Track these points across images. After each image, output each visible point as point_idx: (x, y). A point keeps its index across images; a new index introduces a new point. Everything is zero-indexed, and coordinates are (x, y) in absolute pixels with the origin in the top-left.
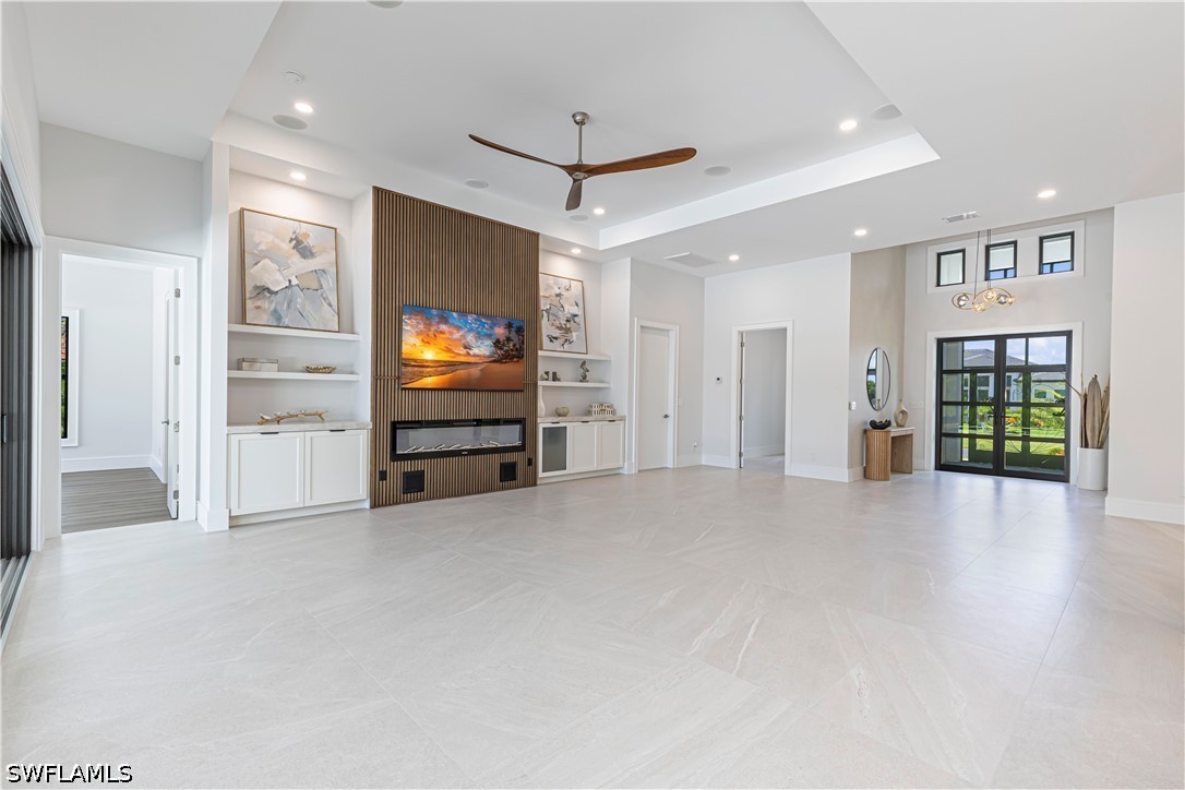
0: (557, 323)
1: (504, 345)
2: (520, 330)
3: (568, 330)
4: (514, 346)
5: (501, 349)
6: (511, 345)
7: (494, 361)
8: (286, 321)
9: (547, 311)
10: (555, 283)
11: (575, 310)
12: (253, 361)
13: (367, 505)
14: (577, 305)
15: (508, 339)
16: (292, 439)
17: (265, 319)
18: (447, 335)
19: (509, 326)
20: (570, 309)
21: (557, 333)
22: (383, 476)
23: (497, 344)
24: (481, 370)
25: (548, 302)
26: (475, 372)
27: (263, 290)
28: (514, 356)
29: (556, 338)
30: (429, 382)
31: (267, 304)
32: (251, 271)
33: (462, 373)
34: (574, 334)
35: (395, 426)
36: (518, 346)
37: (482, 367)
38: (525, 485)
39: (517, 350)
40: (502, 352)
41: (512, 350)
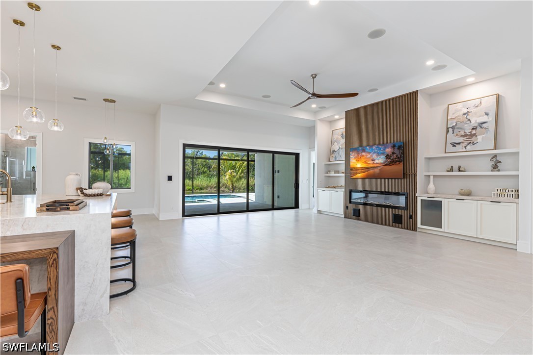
0: (462, 133)
1: (391, 156)
2: (399, 148)
3: (472, 136)
4: (397, 156)
5: (389, 159)
6: (395, 156)
7: (386, 165)
8: (337, 159)
9: (453, 128)
10: (463, 107)
11: (484, 119)
12: (330, 171)
13: (343, 216)
14: (487, 114)
15: (393, 153)
16: (328, 192)
17: (333, 159)
18: (365, 157)
19: (394, 146)
20: (475, 120)
21: (461, 140)
22: (347, 207)
23: (387, 157)
24: (380, 170)
25: (455, 121)
26: (377, 170)
27: (334, 151)
28: (396, 162)
29: (459, 143)
30: (359, 175)
31: (334, 155)
32: (333, 147)
33: (371, 171)
34: (480, 138)
35: (351, 192)
36: (399, 156)
37: (380, 168)
38: (407, 229)
39: (398, 158)
40: (390, 160)
41: (395, 158)
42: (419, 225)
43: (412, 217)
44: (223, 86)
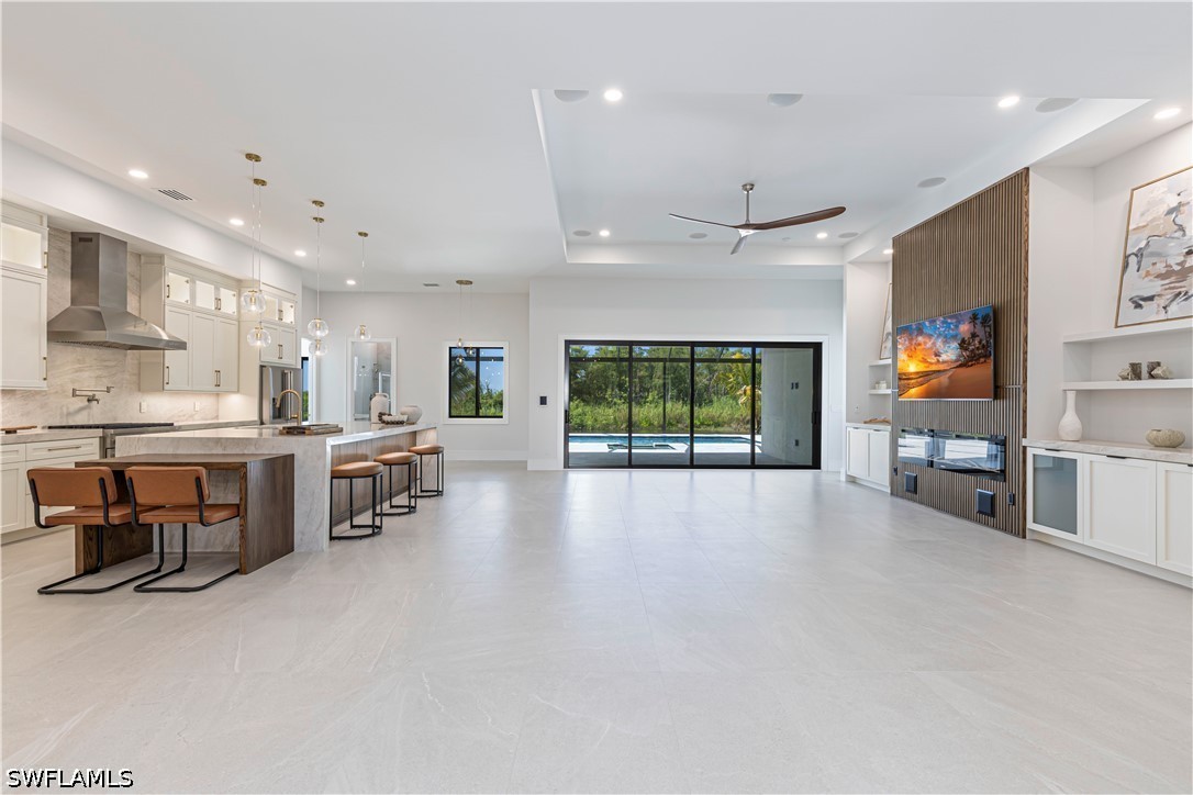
1: (969, 344)
2: (985, 321)
3: (1185, 273)
4: (980, 342)
5: (966, 349)
6: (977, 342)
7: (961, 366)
9: (1140, 254)
10: (1169, 191)
13: (889, 491)
15: (974, 335)
18: (923, 346)
19: (974, 318)
23: (963, 345)
24: (950, 377)
25: (1145, 233)
26: (944, 379)
28: (980, 356)
29: (1151, 298)
30: (913, 393)
32: (888, 323)
33: (934, 382)
36: (984, 342)
37: (950, 373)
38: (1005, 530)
39: (984, 346)
40: (968, 353)
41: (978, 348)
44: (605, 233)
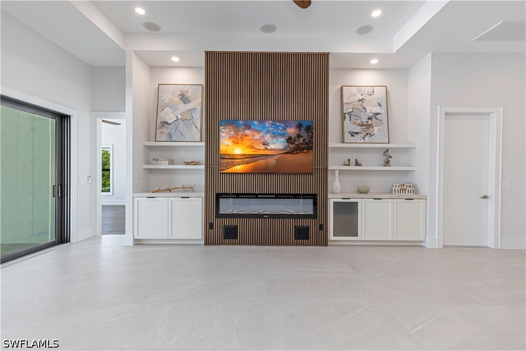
0: (359, 122)
1: (295, 140)
2: (309, 129)
3: (369, 126)
4: (304, 140)
5: (292, 143)
6: (301, 140)
7: (287, 153)
8: (174, 138)
9: (349, 114)
10: (358, 92)
11: (377, 110)
12: (157, 160)
13: (203, 242)
14: (380, 105)
15: (299, 136)
16: (162, 201)
17: (164, 138)
19: (300, 126)
20: (372, 109)
21: (358, 129)
22: (211, 226)
23: (289, 140)
24: (276, 160)
25: (351, 106)
26: (272, 161)
27: (165, 123)
28: (303, 149)
29: (357, 133)
30: (239, 168)
31: (165, 131)
32: (161, 114)
33: (262, 162)
34: (376, 129)
35: (219, 196)
36: (307, 141)
37: (278, 157)
38: (316, 244)
39: (306, 143)
40: (294, 146)
41: (302, 144)
42: (331, 237)
43: (323, 227)
